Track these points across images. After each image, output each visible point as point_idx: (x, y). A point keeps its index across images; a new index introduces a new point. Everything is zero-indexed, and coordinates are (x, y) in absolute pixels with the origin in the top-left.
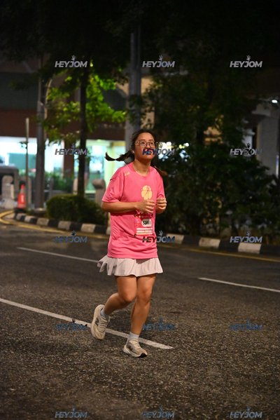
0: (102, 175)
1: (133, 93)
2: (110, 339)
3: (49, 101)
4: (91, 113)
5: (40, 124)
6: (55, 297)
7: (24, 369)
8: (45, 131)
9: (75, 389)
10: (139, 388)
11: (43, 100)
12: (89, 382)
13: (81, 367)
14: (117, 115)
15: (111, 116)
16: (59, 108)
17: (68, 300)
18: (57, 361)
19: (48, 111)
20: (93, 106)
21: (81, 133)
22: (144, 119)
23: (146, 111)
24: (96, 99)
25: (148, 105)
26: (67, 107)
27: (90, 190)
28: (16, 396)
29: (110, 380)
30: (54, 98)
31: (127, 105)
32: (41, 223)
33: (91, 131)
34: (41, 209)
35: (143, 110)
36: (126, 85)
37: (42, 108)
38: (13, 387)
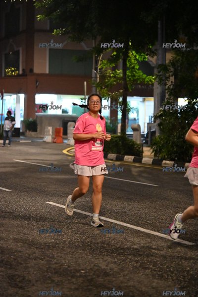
0: (137, 121)
1: (160, 63)
2: (149, 237)
3: (100, 69)
4: (130, 77)
5: (94, 86)
6: (108, 207)
7: (90, 257)
8: (98, 90)
9: (126, 272)
10: (172, 272)
11: (96, 69)
12: (136, 267)
13: (130, 257)
14: (148, 78)
15: (144, 79)
16: (108, 74)
17: (117, 209)
19: (100, 76)
20: (132, 72)
21: (123, 91)
22: (169, 81)
23: (170, 76)
24: (133, 68)
25: (171, 72)
26: (113, 74)
27: (129, 132)
28: (85, 276)
29: (151, 266)
30: (104, 67)
31: (156, 71)
33: (130, 90)
35: (167, 75)
36: (155, 57)
37: (96, 75)
38: (83, 270)
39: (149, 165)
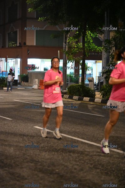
0: (92, 75)
1: (106, 38)
3: (68, 43)
4: (87, 48)
5: (64, 53)
6: (73, 130)
8: (67, 56)
10: (114, 171)
11: (66, 43)
12: (91, 168)
13: (87, 161)
14: (99, 48)
15: (96, 49)
16: (73, 46)
17: (79, 131)
18: (76, 158)
19: (68, 47)
20: (88, 44)
21: (83, 56)
22: (111, 50)
23: (112, 47)
24: (89, 42)
25: (113, 44)
26: (77, 45)
27: (87, 82)
29: (100, 167)
30: (71, 41)
31: (103, 44)
32: (65, 97)
33: (87, 56)
34: (65, 91)
35: (111, 46)
36: (103, 35)
37: (66, 46)
38: (57, 169)
39: (99, 103)
